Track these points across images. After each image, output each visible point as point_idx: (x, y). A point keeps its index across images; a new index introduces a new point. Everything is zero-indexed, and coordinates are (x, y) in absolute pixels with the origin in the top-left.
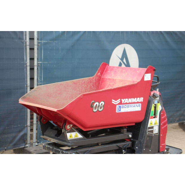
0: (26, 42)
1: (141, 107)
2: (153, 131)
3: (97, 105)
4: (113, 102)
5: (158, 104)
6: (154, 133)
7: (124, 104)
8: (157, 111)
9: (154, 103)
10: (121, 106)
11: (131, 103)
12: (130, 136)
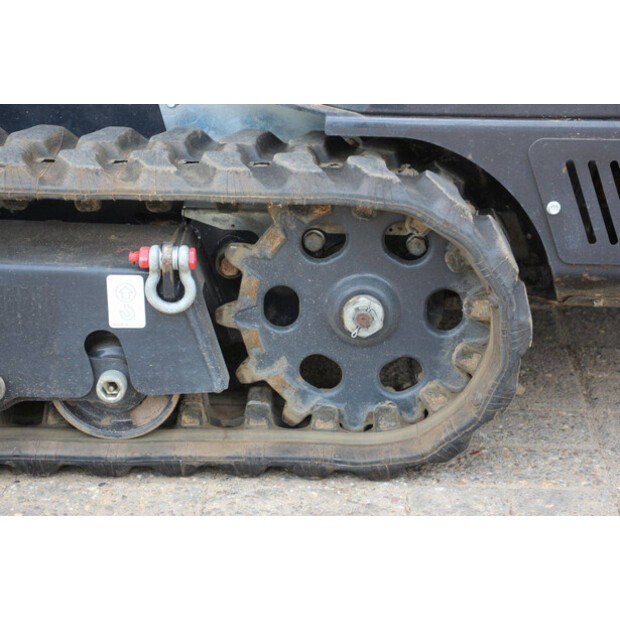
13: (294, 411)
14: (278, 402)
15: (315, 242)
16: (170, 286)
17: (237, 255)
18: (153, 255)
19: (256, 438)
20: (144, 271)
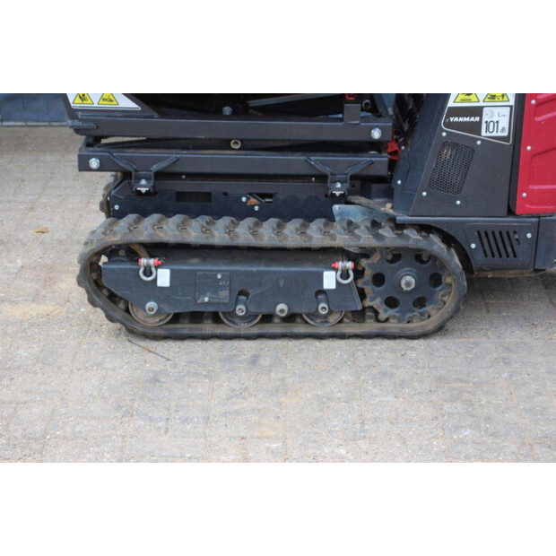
2: (479, 125)
6: (484, 133)
12: (376, 134)
13: (382, 316)
14: (376, 313)
15: (390, 257)
16: (345, 275)
17: (364, 262)
18: (340, 265)
19: (370, 326)
20: (336, 270)
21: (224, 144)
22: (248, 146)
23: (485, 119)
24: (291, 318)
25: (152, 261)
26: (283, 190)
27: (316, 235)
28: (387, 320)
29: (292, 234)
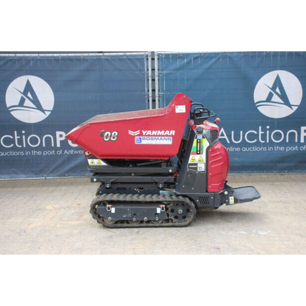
0: (148, 74)
1: (171, 140)
2: (197, 168)
3: (108, 134)
4: (129, 133)
5: (203, 139)
6: (198, 170)
7: (145, 135)
8: (203, 147)
9: (196, 138)
10: (142, 137)
11: (157, 136)
12: (170, 171)
13: (174, 221)
14: (172, 221)
15: (175, 204)
16: (163, 209)
17: (168, 206)
18: (161, 206)
19: (170, 224)
20: (160, 207)
21: (130, 174)
22: (136, 174)
23: (198, 166)
24: (148, 222)
25: (110, 206)
26: (146, 187)
27: (155, 198)
28: (175, 222)
29: (148, 198)
